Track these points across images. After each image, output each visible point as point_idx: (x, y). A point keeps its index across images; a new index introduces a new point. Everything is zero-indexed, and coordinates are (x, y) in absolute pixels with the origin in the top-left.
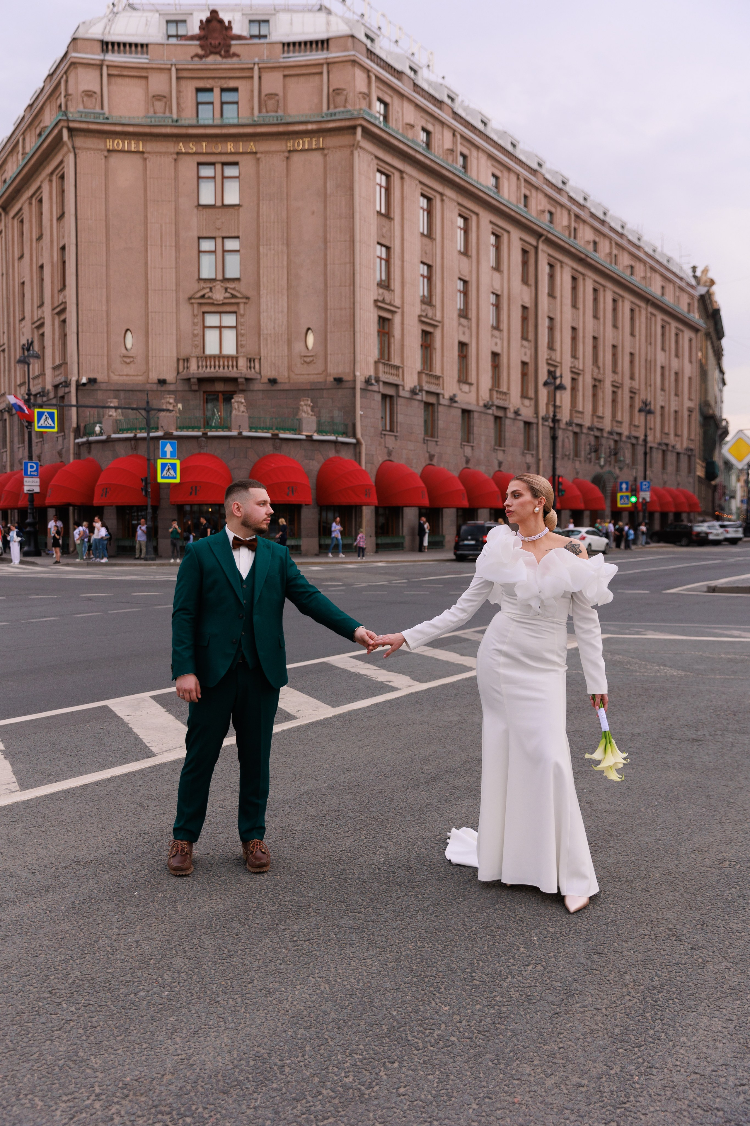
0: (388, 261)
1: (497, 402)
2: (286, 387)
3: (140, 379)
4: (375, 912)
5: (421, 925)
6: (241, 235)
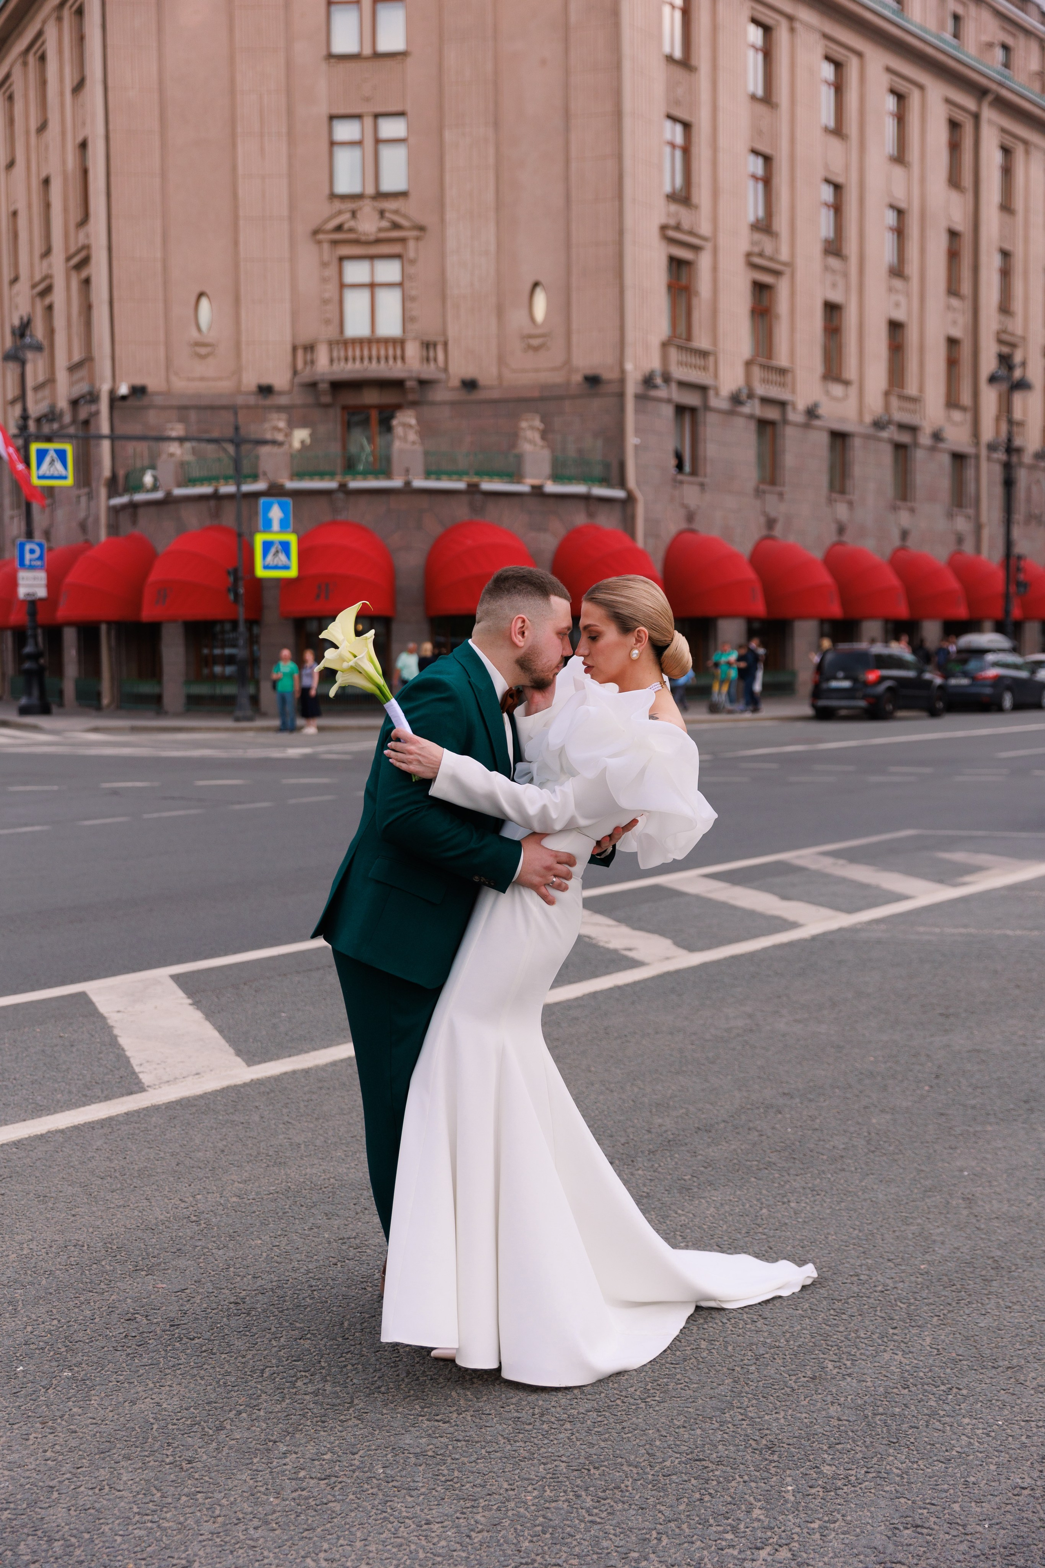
0: (686, 151)
1: (899, 416)
2: (495, 394)
3: (225, 386)
4: (478, 1420)
5: (562, 1452)
6: (408, 108)
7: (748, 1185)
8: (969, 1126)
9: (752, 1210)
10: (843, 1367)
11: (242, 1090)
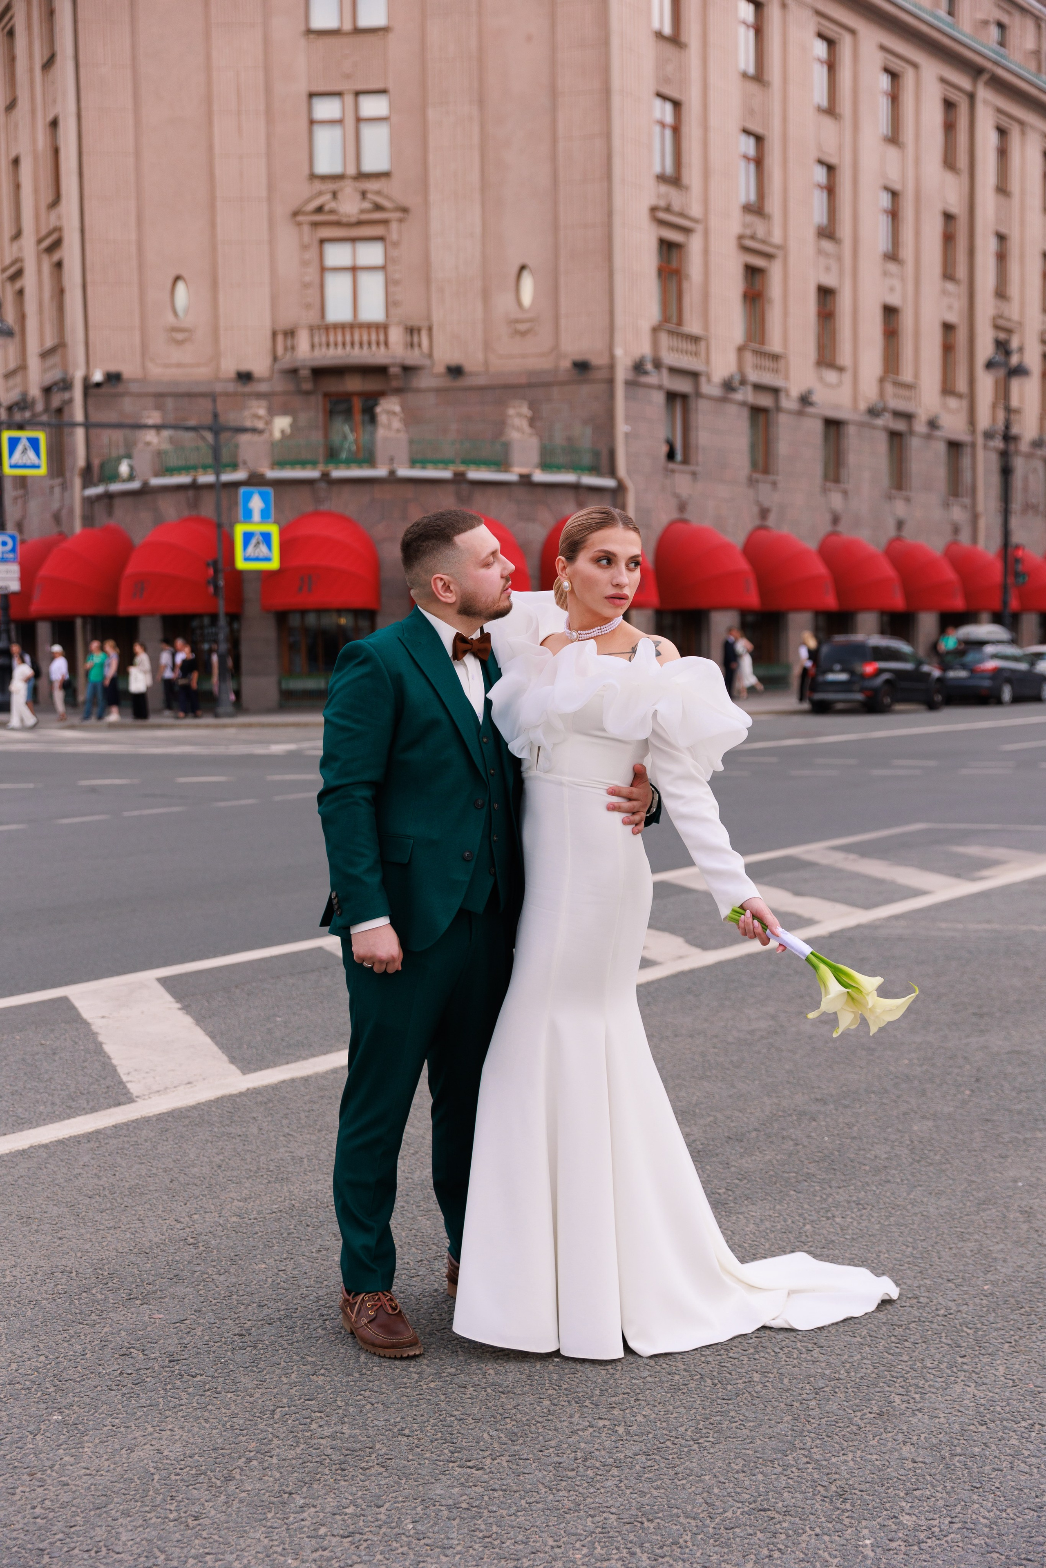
0: (676, 130)
1: (893, 403)
2: (481, 381)
3: (202, 373)
4: (514, 1466)
5: (611, 1503)
6: (390, 86)
7: (787, 1199)
8: (1018, 1133)
9: (794, 1226)
10: (911, 1401)
11: (238, 1100)
